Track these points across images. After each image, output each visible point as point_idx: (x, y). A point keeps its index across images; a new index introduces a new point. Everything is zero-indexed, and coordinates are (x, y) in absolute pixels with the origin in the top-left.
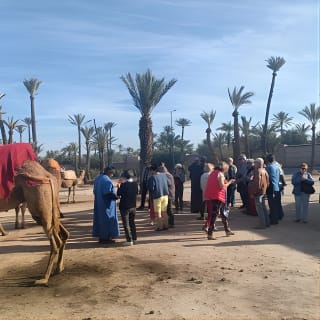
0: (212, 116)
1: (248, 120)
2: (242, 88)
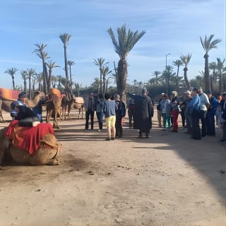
0: (189, 59)
1: (222, 61)
2: (212, 36)
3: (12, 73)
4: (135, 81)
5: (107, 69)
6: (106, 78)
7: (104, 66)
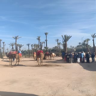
2: (95, 34)
3: (28, 45)
4: (71, 46)
5: (60, 43)
6: (60, 46)
7: (59, 42)
